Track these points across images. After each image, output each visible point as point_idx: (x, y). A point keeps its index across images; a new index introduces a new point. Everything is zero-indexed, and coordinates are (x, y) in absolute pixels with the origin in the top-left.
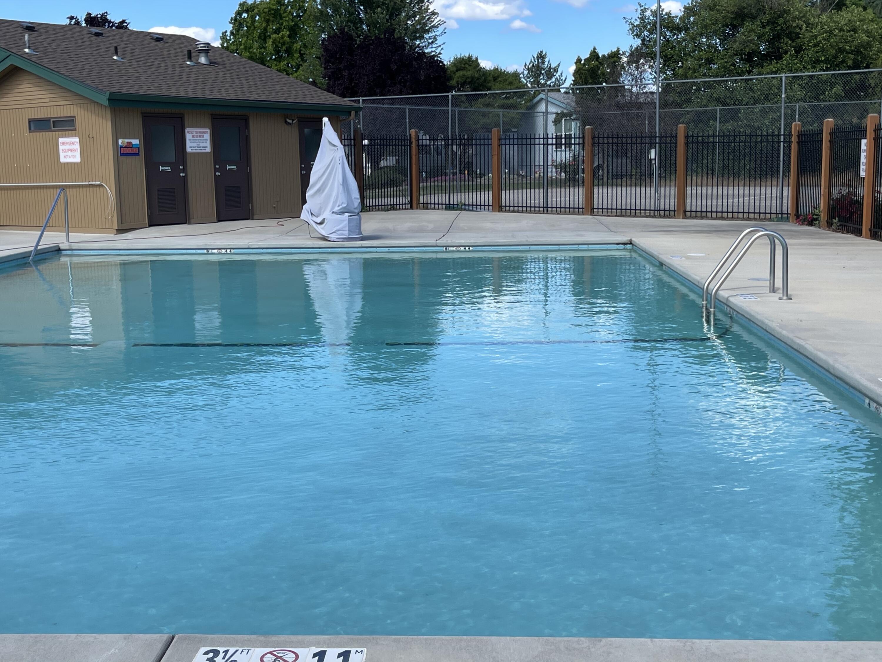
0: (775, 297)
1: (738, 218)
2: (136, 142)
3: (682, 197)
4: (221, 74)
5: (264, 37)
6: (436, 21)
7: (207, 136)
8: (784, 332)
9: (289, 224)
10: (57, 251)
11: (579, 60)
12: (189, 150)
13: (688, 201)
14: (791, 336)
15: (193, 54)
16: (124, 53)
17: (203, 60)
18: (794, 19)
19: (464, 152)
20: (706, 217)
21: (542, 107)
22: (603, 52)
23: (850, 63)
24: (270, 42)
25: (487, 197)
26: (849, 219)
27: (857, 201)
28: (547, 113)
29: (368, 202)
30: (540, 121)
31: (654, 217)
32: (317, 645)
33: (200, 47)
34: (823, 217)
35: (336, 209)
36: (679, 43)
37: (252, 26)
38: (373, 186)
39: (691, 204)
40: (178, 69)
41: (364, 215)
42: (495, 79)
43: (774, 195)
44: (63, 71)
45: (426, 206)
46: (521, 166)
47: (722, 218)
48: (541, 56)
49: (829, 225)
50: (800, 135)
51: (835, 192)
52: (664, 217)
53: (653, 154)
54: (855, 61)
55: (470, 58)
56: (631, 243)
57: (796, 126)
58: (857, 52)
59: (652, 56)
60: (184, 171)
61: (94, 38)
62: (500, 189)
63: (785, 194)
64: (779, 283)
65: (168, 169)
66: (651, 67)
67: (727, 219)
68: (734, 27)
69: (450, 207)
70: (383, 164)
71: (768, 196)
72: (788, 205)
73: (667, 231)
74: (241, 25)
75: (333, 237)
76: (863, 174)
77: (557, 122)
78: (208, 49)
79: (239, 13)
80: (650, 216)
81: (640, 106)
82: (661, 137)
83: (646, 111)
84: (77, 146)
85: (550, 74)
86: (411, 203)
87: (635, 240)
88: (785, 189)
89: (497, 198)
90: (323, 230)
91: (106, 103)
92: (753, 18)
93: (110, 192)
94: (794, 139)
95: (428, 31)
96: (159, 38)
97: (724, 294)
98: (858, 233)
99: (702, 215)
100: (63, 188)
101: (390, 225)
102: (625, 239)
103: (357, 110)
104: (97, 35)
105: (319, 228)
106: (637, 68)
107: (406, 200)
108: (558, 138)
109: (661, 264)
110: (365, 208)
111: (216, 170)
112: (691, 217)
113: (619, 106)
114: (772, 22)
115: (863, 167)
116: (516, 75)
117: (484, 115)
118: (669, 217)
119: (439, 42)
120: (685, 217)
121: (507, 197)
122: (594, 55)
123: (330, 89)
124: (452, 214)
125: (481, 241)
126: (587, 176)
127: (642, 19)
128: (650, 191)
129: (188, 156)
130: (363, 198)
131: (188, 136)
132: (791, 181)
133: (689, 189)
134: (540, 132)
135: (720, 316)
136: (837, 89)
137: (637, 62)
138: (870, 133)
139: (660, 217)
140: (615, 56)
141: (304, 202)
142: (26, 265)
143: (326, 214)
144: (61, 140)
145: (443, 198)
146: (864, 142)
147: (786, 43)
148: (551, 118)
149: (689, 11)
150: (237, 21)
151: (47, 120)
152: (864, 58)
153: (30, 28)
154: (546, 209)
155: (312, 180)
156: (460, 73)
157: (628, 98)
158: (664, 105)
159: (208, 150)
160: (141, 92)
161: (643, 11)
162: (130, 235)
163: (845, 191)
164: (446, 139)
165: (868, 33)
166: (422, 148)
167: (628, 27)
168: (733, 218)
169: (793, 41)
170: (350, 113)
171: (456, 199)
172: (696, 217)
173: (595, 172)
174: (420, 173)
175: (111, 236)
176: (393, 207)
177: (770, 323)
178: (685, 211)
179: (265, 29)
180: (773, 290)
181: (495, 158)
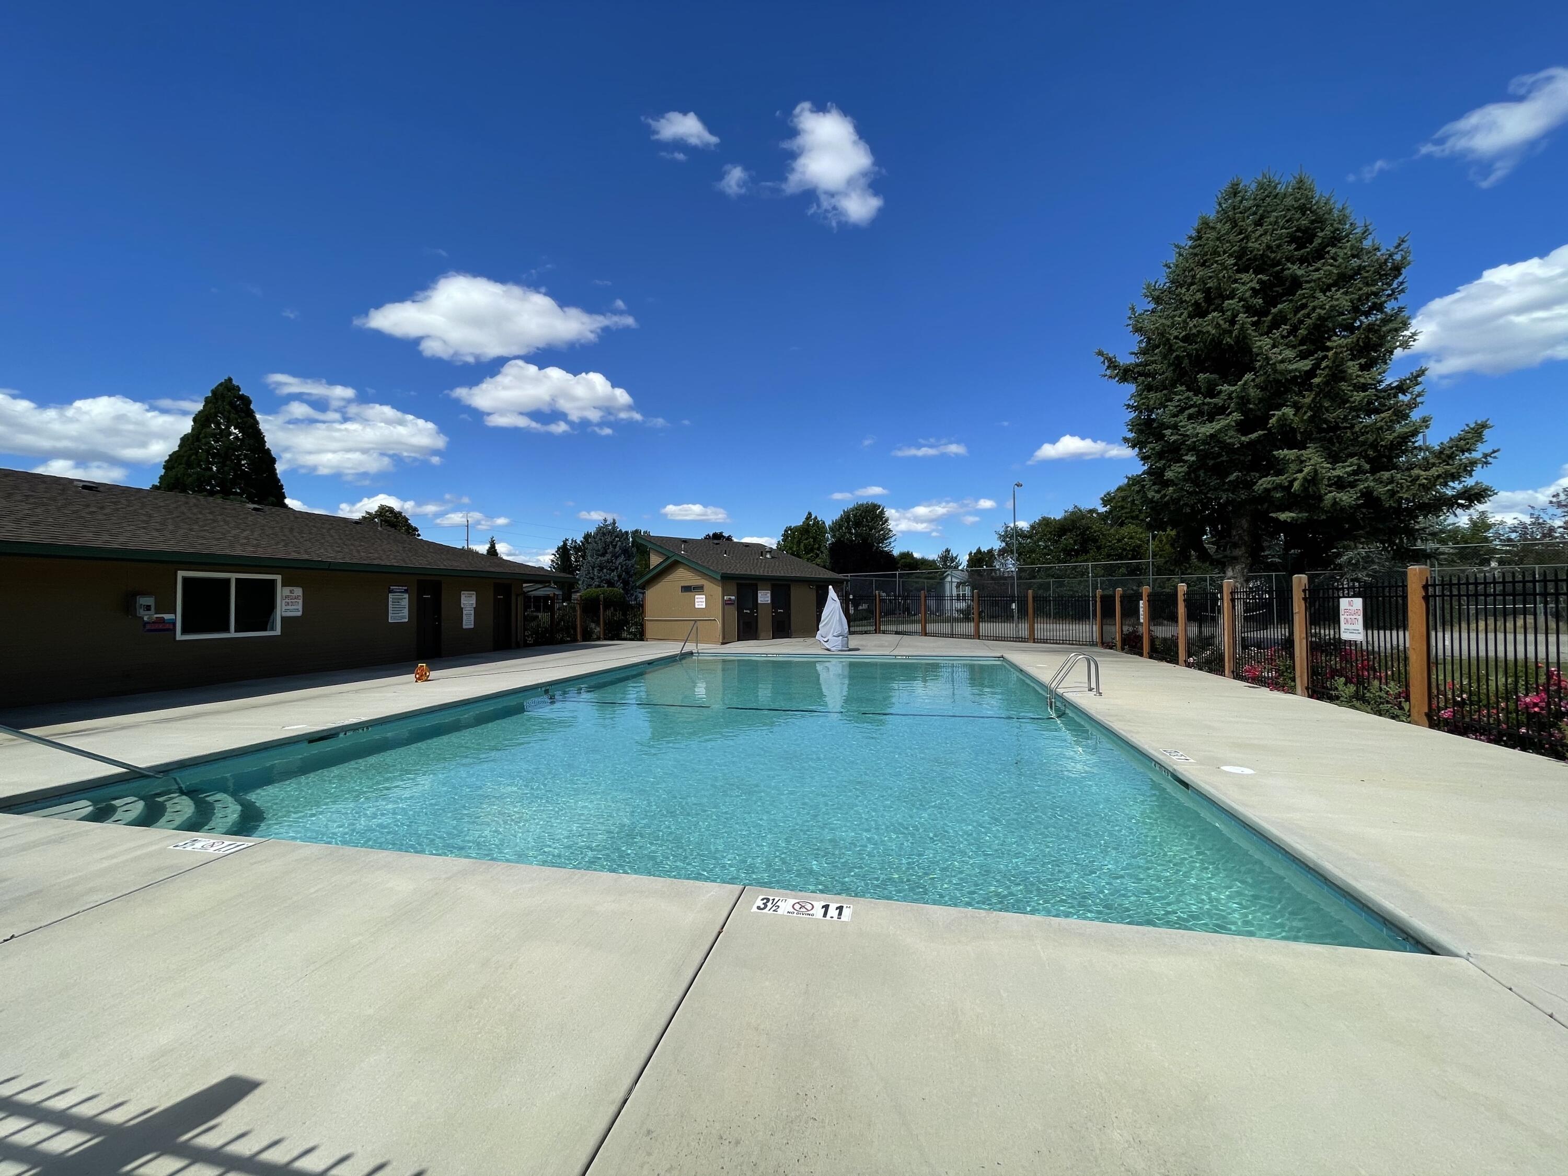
0: (1092, 694)
1: (1066, 644)
2: (733, 598)
3: (1032, 630)
4: (777, 563)
5: (799, 543)
6: (891, 534)
7: (769, 595)
8: (1098, 717)
9: (810, 641)
10: (691, 653)
11: (971, 553)
12: (759, 602)
13: (1036, 632)
14: (1102, 719)
15: (764, 553)
16: (729, 553)
17: (768, 556)
18: (1095, 532)
19: (905, 602)
20: (1047, 643)
21: (949, 579)
22: (984, 549)
23: (1130, 556)
24: (802, 545)
25: (918, 627)
26: (1134, 647)
27: (1139, 636)
28: (952, 582)
29: (852, 629)
30: (947, 586)
31: (1016, 641)
32: (825, 900)
33: (767, 550)
34: (1119, 644)
35: (835, 634)
36: (1027, 544)
37: (793, 537)
38: (855, 620)
39: (1037, 635)
40: (756, 561)
41: (850, 637)
42: (922, 563)
43: (1088, 630)
44: (700, 562)
45: (884, 632)
46: (937, 610)
47: (1056, 643)
48: (948, 551)
49: (1123, 649)
50: (1102, 597)
51: (1125, 629)
52: (1022, 642)
53: (1014, 606)
54: (1133, 555)
55: (908, 552)
56: (1002, 657)
57: (1099, 592)
58: (1133, 550)
59: (1012, 552)
60: (757, 612)
61: (715, 546)
62: (926, 623)
63: (1094, 629)
64: (1093, 685)
65: (748, 611)
66: (1012, 558)
67: (1059, 644)
68: (1060, 536)
69: (897, 633)
70: (860, 608)
71: (1084, 630)
72: (1096, 636)
73: (1024, 650)
74: (788, 537)
75: (833, 649)
76: (1142, 621)
77: (958, 587)
78: (771, 551)
79: (786, 531)
80: (1013, 641)
81: (1005, 578)
82: (1018, 597)
83: (1009, 581)
84: (704, 600)
85: (953, 560)
86: (876, 630)
87: (1005, 655)
88: (1094, 626)
89: (924, 628)
90: (827, 645)
91: (719, 578)
92: (1071, 531)
93: (719, 624)
94: (1098, 600)
95: (886, 540)
96: (747, 545)
97: (1060, 691)
98: (1141, 655)
99: (1045, 641)
100: (696, 621)
101: (864, 643)
102: (999, 655)
103: (847, 581)
104: (717, 544)
105: (825, 644)
106: (1003, 558)
107: (873, 628)
108: (958, 596)
109: (1021, 670)
110: (851, 633)
111: (773, 612)
112: (1038, 642)
113: (993, 578)
114: (1083, 534)
115: (1141, 617)
116: (934, 561)
117: (916, 582)
118: (1025, 642)
119: (892, 545)
120: (1034, 642)
121: (931, 627)
122: (979, 551)
123: (833, 570)
124: (899, 637)
125: (915, 654)
126: (976, 616)
127: (1006, 531)
128: (1013, 626)
129: (759, 606)
130: (849, 627)
131: (759, 595)
132: (1098, 622)
133: (1036, 625)
134: (948, 593)
135: (1058, 704)
136: (1123, 570)
137: (1003, 555)
138: (1145, 597)
139: (1019, 642)
140: (990, 551)
141: (818, 630)
142: (675, 661)
143: (830, 637)
144: (696, 596)
145: (893, 628)
146: (1141, 602)
147: (1091, 545)
148: (954, 585)
149: (1033, 527)
150: (785, 536)
151: (690, 587)
152: (1138, 553)
153: (685, 541)
154: (952, 636)
155: (822, 619)
156: (903, 560)
157: (998, 574)
158: (1019, 578)
159: (769, 602)
160: (737, 573)
161: (1007, 527)
162: (728, 645)
163: (1131, 629)
164: (895, 596)
165: (1140, 539)
166: (882, 600)
167: (997, 536)
168: (1063, 643)
169: (1094, 543)
170: (843, 583)
171: (901, 628)
172: (1041, 642)
173: (980, 613)
174: (880, 613)
175: (719, 646)
176: (866, 633)
177: (1089, 711)
178: (1034, 639)
179: (801, 539)
180: (1091, 690)
181: (923, 607)
